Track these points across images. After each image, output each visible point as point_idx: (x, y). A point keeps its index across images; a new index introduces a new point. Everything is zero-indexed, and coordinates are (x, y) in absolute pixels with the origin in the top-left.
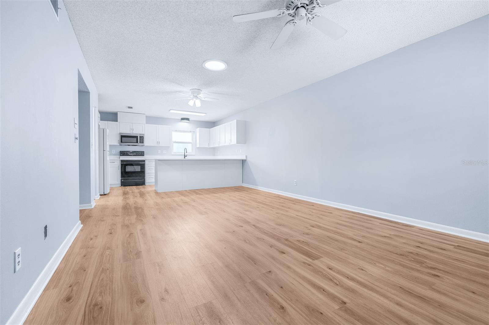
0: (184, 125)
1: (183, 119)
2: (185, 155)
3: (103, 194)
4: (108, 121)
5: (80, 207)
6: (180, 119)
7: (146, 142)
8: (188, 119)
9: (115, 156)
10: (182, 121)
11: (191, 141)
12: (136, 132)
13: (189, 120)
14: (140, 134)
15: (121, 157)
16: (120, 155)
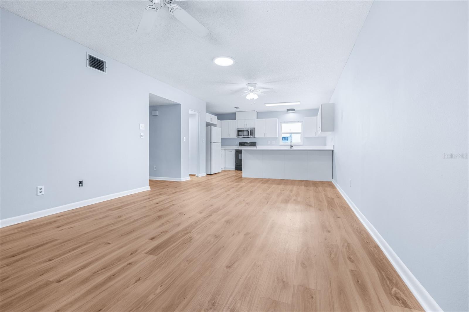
0: (291, 116)
1: (288, 110)
2: (291, 145)
3: (210, 174)
4: (230, 120)
5: (149, 178)
6: (286, 110)
7: (257, 134)
8: (293, 110)
9: (237, 146)
10: (288, 112)
11: (300, 131)
12: (249, 126)
13: (295, 111)
14: (251, 128)
15: (240, 147)
16: (240, 146)
